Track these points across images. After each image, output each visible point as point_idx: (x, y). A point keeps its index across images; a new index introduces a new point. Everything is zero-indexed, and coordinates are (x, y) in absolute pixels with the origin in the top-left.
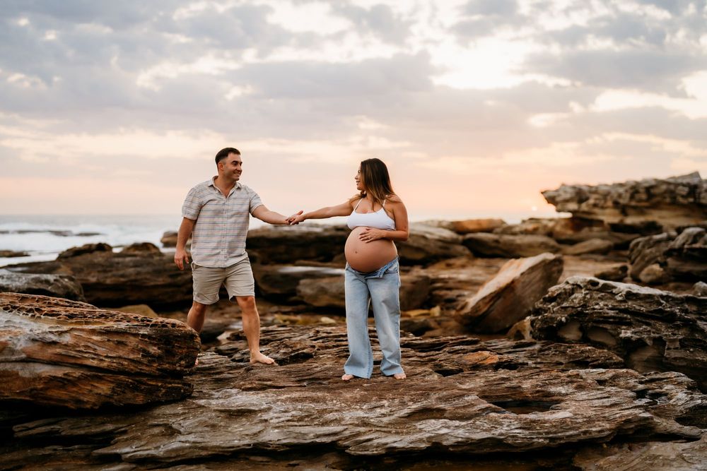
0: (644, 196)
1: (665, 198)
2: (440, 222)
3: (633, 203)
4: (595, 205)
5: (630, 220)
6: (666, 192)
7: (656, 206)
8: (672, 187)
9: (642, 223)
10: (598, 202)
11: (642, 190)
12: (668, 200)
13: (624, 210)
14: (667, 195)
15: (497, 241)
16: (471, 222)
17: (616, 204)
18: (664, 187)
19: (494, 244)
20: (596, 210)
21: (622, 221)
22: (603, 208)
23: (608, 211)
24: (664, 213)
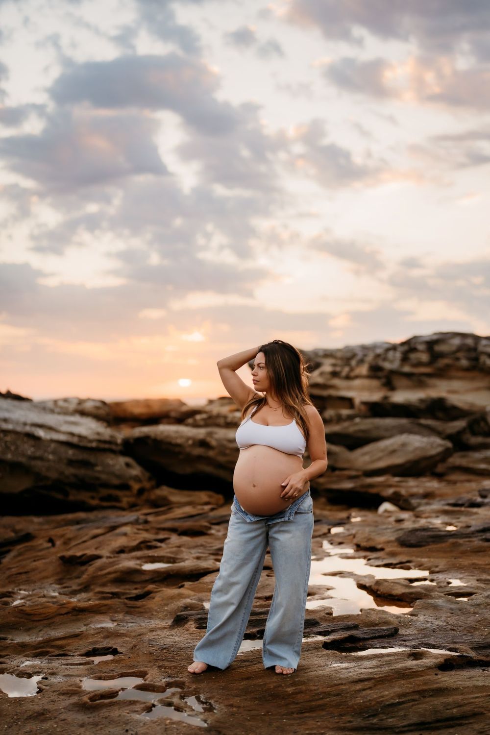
0: (424, 357)
1: (458, 359)
2: (81, 402)
3: (407, 369)
4: (335, 374)
5: (400, 397)
6: (460, 349)
7: (442, 374)
8: (470, 342)
9: (422, 401)
10: (338, 369)
11: (421, 347)
12: (464, 363)
13: (389, 380)
14: (460, 355)
15: (203, 443)
16: (137, 402)
17: (375, 371)
18: (457, 341)
19: (198, 451)
20: (336, 382)
21: (386, 398)
22: (348, 378)
23: (357, 382)
24: (456, 384)
